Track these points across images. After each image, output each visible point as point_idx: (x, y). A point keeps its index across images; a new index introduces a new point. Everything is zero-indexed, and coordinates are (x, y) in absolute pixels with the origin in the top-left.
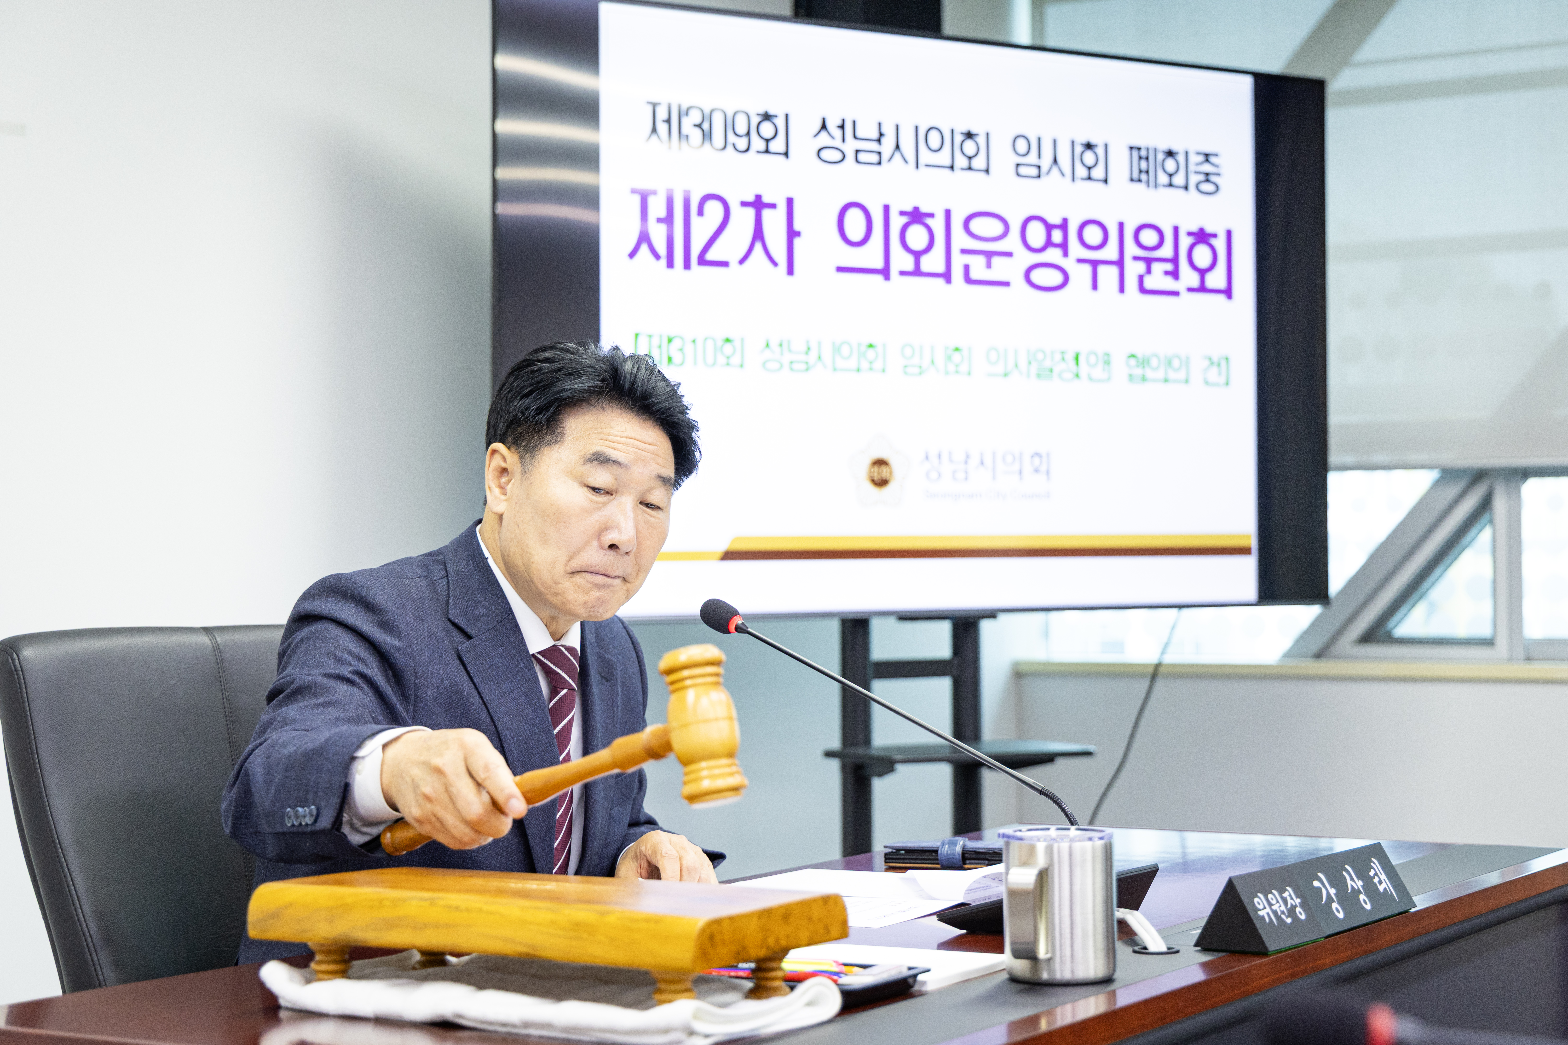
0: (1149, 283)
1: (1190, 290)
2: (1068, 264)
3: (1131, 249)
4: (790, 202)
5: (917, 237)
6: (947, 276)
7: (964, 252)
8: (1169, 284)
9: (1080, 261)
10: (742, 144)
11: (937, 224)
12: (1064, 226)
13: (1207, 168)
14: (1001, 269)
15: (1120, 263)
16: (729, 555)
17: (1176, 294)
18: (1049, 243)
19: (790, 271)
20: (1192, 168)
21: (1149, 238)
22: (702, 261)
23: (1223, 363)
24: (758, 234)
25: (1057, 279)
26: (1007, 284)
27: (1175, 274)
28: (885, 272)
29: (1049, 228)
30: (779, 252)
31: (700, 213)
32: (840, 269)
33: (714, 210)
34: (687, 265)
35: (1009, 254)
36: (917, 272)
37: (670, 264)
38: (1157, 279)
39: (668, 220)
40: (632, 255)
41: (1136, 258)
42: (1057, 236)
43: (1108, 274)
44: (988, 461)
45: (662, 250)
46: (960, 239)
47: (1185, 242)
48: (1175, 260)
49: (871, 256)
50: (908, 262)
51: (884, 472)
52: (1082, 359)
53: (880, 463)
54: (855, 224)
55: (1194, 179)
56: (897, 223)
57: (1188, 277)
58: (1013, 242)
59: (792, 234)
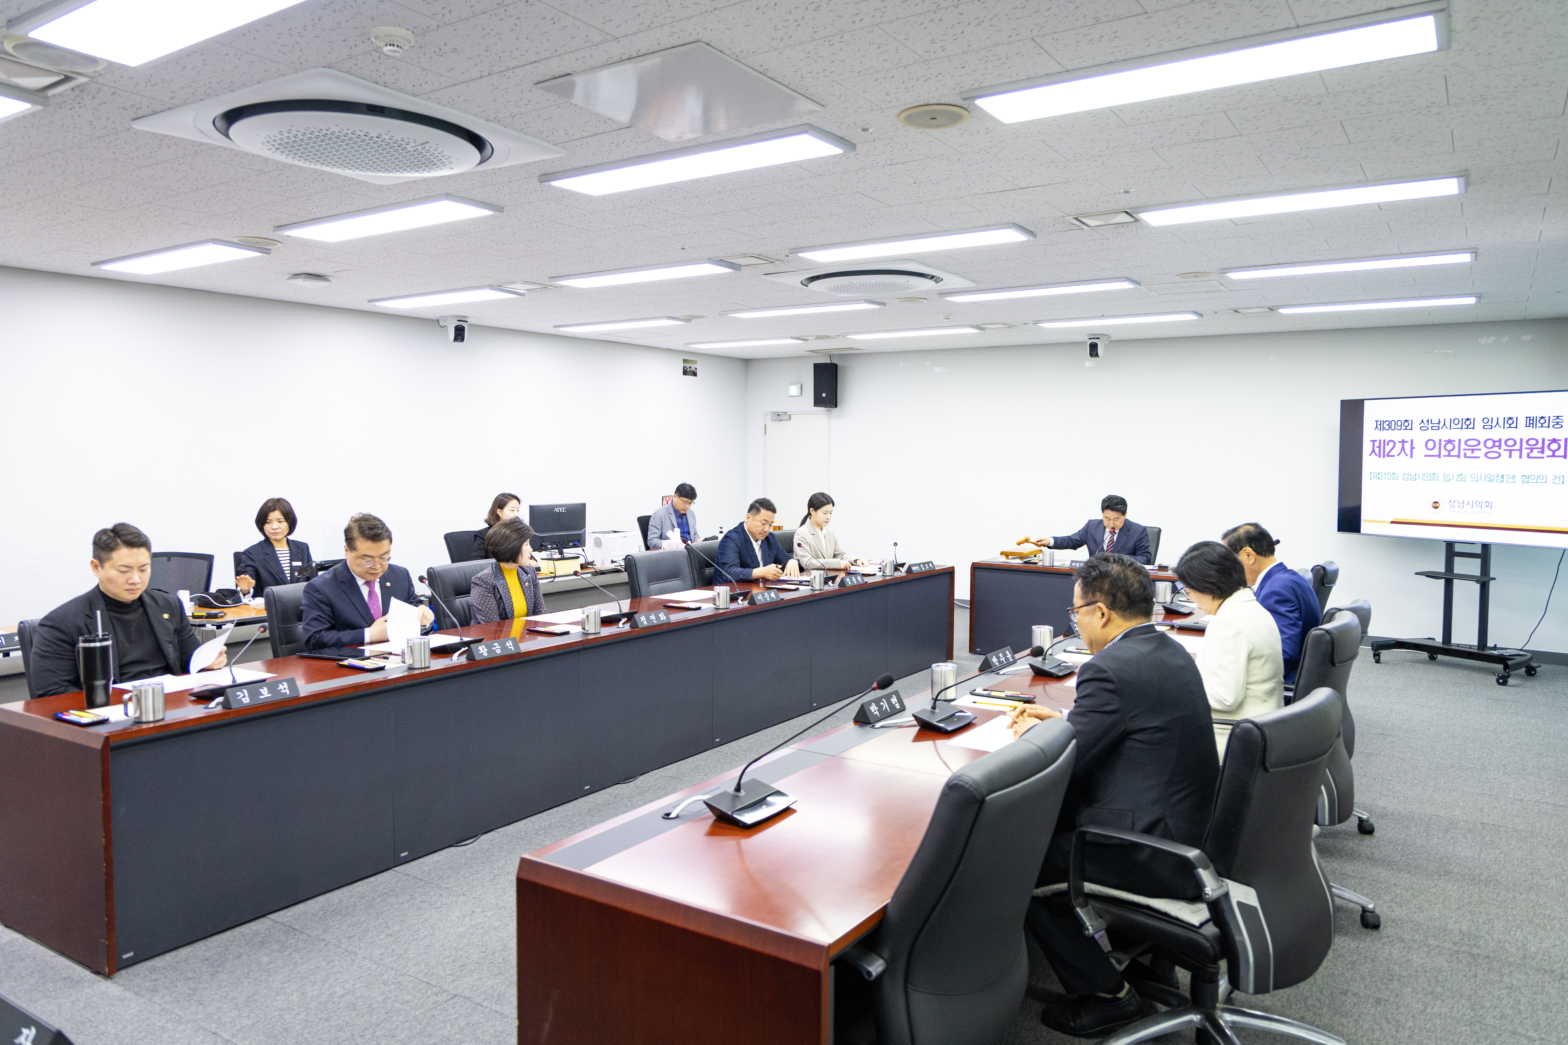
0: (1531, 455)
1: (1548, 456)
2: (1501, 451)
3: (1525, 445)
4: (1412, 441)
5: (1449, 447)
6: (1459, 456)
7: (1464, 450)
8: (1540, 455)
9: (1505, 450)
10: (1399, 428)
11: (1456, 444)
12: (1500, 441)
13: (1558, 420)
14: (1476, 453)
15: (1520, 450)
16: (1392, 522)
17: (1543, 458)
18: (1494, 446)
19: (1411, 457)
20: (1551, 421)
21: (1532, 442)
22: (1388, 456)
23: (1562, 477)
24: (1403, 448)
25: (1497, 455)
26: (1479, 457)
27: (1543, 452)
28: (1439, 456)
29: (1494, 442)
30: (1408, 452)
31: (1388, 445)
32: (1426, 456)
33: (1391, 444)
34: (1384, 457)
35: (1480, 450)
36: (1449, 455)
37: (1380, 457)
38: (1535, 453)
39: (1379, 447)
40: (1370, 455)
41: (1526, 448)
42: (1497, 444)
43: (1516, 454)
44: (1470, 503)
45: (1378, 453)
46: (1463, 446)
47: (1547, 443)
48: (1543, 448)
49: (1436, 452)
50: (1446, 453)
51: (1437, 505)
52: (1505, 477)
53: (1436, 502)
54: (1430, 445)
55: (1551, 424)
56: (1443, 443)
57: (1547, 452)
58: (1481, 446)
59: (1412, 448)
